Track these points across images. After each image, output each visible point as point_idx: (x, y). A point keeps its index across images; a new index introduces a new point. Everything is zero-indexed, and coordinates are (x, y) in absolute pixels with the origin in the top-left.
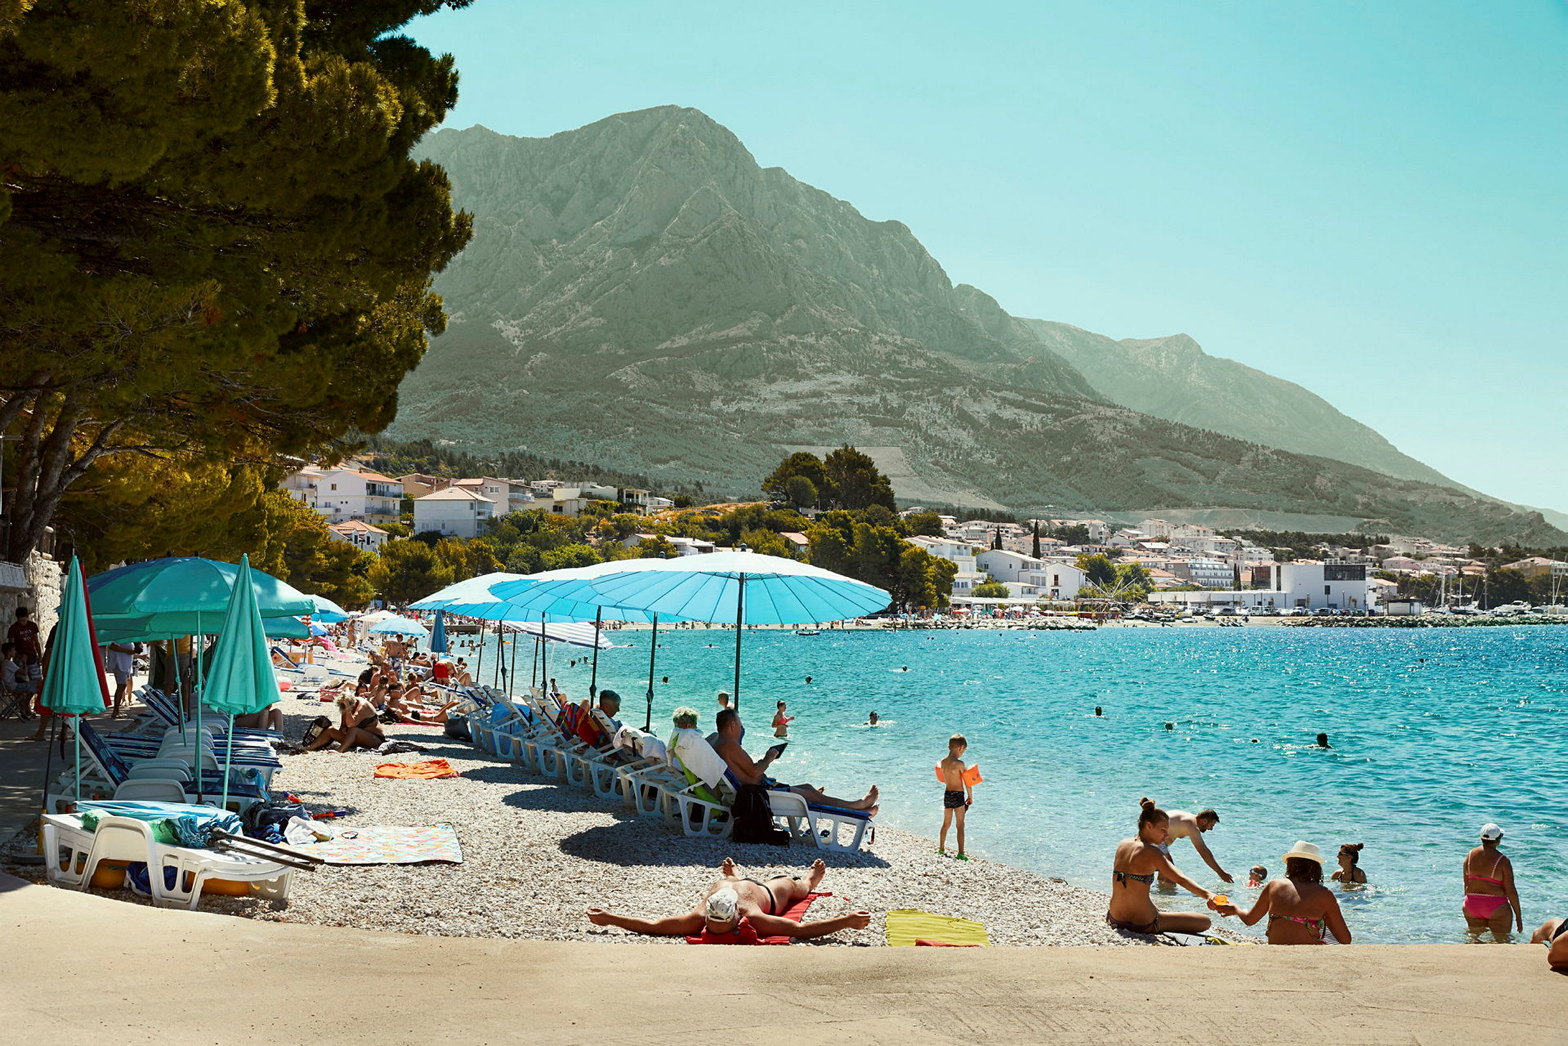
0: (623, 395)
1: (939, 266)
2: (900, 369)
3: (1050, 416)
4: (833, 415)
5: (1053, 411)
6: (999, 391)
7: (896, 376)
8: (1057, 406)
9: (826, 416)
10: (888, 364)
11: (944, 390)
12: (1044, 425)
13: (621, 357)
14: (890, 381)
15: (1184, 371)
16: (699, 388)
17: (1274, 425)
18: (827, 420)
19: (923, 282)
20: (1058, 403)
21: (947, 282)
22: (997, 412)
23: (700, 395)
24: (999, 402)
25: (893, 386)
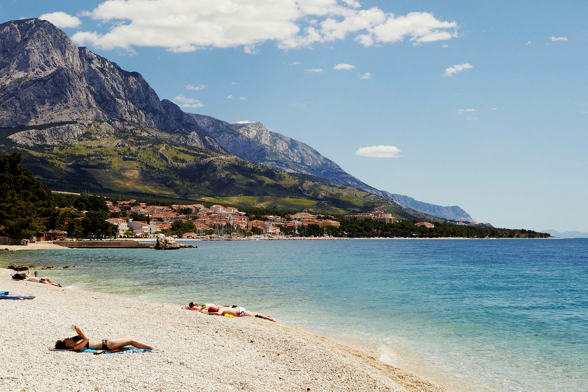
0: (14, 146)
1: (154, 92)
2: (136, 136)
3: (198, 157)
4: (107, 155)
5: (199, 155)
6: (178, 147)
7: (135, 139)
8: (202, 153)
9: (104, 156)
10: (131, 134)
11: (155, 146)
12: (196, 161)
13: (14, 129)
14: (132, 142)
15: (259, 137)
16: (48, 143)
17: (295, 161)
18: (104, 158)
19: (147, 98)
20: (201, 152)
21: (157, 98)
22: (177, 155)
23: (48, 146)
24: (177, 151)
25: (133, 143)
